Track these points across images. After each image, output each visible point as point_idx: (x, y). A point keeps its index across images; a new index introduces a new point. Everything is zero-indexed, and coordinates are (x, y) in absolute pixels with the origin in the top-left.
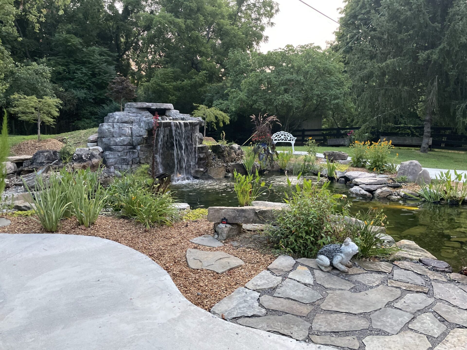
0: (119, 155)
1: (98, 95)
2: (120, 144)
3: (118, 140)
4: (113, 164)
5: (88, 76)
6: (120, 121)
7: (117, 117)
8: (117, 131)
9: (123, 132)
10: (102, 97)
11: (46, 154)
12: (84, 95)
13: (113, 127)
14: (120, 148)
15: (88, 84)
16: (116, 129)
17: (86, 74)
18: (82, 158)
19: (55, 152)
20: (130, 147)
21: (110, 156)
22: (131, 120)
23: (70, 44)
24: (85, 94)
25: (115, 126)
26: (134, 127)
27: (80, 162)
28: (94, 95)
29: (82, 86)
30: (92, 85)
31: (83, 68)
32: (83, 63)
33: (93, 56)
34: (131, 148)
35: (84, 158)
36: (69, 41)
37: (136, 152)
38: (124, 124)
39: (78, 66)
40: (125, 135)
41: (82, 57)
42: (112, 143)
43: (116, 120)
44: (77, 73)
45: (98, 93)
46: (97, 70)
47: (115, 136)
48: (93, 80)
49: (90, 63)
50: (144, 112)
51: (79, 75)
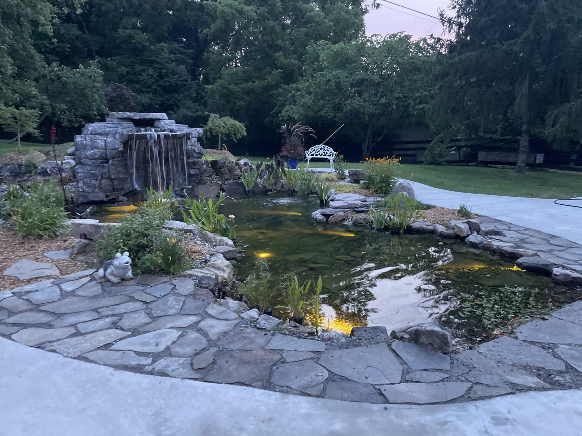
0: (88, 169)
1: (166, 100)
2: (91, 158)
3: (89, 153)
4: (82, 178)
5: (154, 77)
6: (93, 133)
7: (90, 128)
8: (89, 143)
9: (95, 144)
10: (169, 103)
11: (8, 167)
12: (149, 101)
13: (86, 140)
14: (89, 162)
15: (154, 87)
16: (89, 142)
17: (152, 77)
18: (47, 171)
19: (20, 166)
20: (101, 161)
21: (80, 170)
22: (107, 132)
23: (134, 41)
24: (150, 99)
25: (87, 138)
26: (108, 139)
27: (44, 176)
28: (161, 100)
29: (148, 90)
30: (159, 89)
31: (150, 68)
32: (151, 63)
33: (161, 54)
34: (103, 162)
35: (49, 172)
36: (134, 38)
37: (106, 167)
38: (97, 136)
39: (144, 67)
40: (97, 148)
41: (149, 56)
42: (83, 156)
43: (89, 132)
44: (142, 75)
45: (166, 97)
46: (164, 71)
47: (87, 149)
48: (161, 83)
49: (157, 63)
50: (125, 123)
51: (144, 77)
